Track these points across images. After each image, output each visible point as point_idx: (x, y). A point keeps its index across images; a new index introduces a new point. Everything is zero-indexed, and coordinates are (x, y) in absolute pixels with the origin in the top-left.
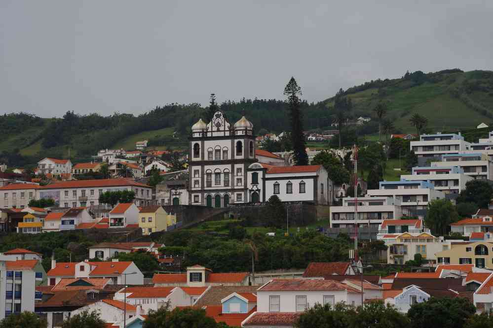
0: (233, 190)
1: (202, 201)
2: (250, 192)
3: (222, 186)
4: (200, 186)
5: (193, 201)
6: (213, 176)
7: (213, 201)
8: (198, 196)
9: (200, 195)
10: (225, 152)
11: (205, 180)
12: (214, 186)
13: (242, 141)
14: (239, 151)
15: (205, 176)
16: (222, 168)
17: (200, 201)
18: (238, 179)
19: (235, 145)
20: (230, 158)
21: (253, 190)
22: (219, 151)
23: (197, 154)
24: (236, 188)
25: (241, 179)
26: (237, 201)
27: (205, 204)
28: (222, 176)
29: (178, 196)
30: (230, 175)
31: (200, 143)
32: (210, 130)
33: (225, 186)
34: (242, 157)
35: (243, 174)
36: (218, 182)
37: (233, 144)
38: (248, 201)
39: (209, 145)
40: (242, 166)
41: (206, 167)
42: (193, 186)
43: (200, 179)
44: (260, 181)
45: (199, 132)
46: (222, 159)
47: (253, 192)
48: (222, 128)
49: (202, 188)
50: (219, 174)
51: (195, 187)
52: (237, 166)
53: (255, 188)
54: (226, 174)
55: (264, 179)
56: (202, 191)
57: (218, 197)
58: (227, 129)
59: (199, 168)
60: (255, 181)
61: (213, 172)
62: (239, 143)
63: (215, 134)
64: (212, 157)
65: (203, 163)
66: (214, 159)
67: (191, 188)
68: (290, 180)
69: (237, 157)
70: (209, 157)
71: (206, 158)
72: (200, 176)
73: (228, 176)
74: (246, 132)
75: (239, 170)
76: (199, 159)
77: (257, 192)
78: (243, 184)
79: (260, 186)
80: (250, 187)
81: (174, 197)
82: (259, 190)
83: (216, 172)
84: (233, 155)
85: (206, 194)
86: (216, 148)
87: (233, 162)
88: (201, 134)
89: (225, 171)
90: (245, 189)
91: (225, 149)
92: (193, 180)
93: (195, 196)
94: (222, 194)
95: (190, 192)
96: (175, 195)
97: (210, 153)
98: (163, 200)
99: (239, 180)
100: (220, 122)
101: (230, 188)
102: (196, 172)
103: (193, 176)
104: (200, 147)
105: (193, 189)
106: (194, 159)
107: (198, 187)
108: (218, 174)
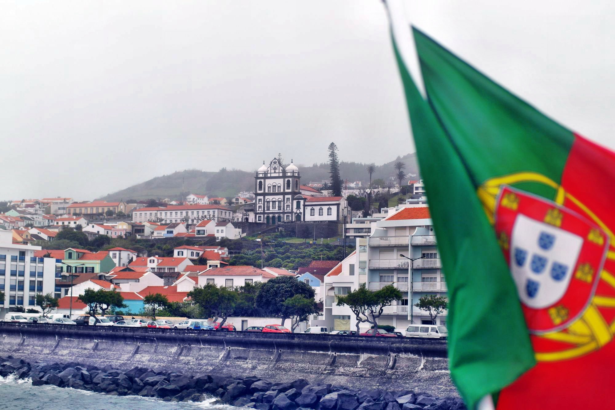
0: (284, 213)
1: (264, 220)
2: (295, 214)
3: (276, 210)
4: (262, 210)
5: (257, 220)
6: (271, 203)
7: (271, 221)
8: (261, 217)
10: (279, 187)
11: (266, 206)
12: (271, 210)
13: (291, 179)
14: (288, 187)
15: (266, 203)
16: (277, 198)
17: (262, 220)
18: (287, 205)
19: (286, 182)
20: (282, 191)
22: (275, 186)
23: (260, 188)
24: (286, 211)
25: (289, 205)
26: (286, 220)
27: (265, 222)
28: (277, 203)
29: (247, 217)
30: (282, 202)
31: (262, 180)
32: (269, 172)
33: (278, 210)
34: (290, 191)
35: (291, 202)
36: (274, 207)
37: (284, 181)
38: (294, 220)
39: (269, 182)
40: (290, 196)
41: (267, 197)
42: (258, 210)
43: (262, 205)
44: (302, 207)
45: (263, 174)
46: (277, 192)
47: (296, 214)
48: (277, 171)
50: (275, 202)
52: (286, 196)
53: (298, 212)
54: (280, 202)
55: (305, 206)
56: (264, 213)
57: (274, 217)
58: (281, 171)
59: (262, 197)
60: (298, 207)
61: (271, 201)
62: (289, 181)
63: (273, 175)
64: (271, 191)
65: (264, 194)
67: (256, 211)
68: (322, 207)
69: (287, 191)
70: (268, 191)
72: (262, 203)
74: (293, 174)
75: (288, 199)
76: (262, 192)
77: (300, 214)
78: (290, 209)
79: (302, 210)
80: (295, 210)
81: (245, 217)
83: (273, 200)
84: (284, 189)
85: (266, 215)
86: (273, 184)
87: (284, 194)
89: (279, 200)
90: (292, 212)
91: (279, 185)
92: (258, 205)
93: (259, 217)
94: (277, 215)
95: (256, 214)
96: (246, 215)
97: (269, 187)
98: (238, 219)
100: (277, 167)
101: (281, 211)
102: (260, 200)
103: (258, 203)
104: (263, 183)
105: (258, 212)
106: (259, 192)
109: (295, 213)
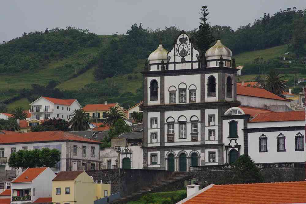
0: (203, 147)
1: (162, 163)
2: (227, 149)
3: (188, 141)
4: (159, 141)
5: (149, 162)
6: (177, 126)
7: (177, 163)
8: (156, 155)
9: (159, 153)
10: (193, 92)
11: (166, 132)
12: (178, 142)
13: (216, 75)
14: (212, 90)
15: (166, 126)
16: (188, 114)
17: (159, 162)
18: (210, 131)
19: (206, 82)
20: (198, 100)
21: (230, 147)
22: (184, 90)
23: (154, 95)
24: (207, 143)
25: (214, 131)
26: (210, 162)
27: (166, 167)
28: (189, 126)
29: (129, 156)
30: (199, 125)
31: (158, 79)
32: (172, 60)
33: (193, 140)
34: (215, 99)
35: (217, 124)
36: (182, 135)
37: (203, 80)
38: (225, 162)
39: (171, 82)
40: (215, 112)
41: (167, 114)
42: (149, 141)
43: (159, 131)
44: (240, 133)
45: (158, 64)
46: (188, 102)
47: (230, 149)
48: (188, 58)
49: (161, 143)
50: (184, 123)
51: (151, 142)
52: (208, 112)
53: (233, 144)
54: (194, 123)
55: (246, 131)
56: (162, 148)
57: (182, 157)
58: (195, 59)
59: (157, 115)
60: (233, 134)
61: (176, 121)
62: (212, 79)
63: (179, 67)
64: (175, 100)
65: (162, 108)
66: (177, 102)
67: (147, 143)
68: (283, 132)
69: (208, 99)
70: (171, 100)
71: (167, 101)
72: (159, 127)
73: (197, 127)
74: (221, 63)
75: (212, 117)
76: (157, 102)
77: (237, 149)
78: (217, 138)
79: (240, 141)
80: (226, 141)
81: (124, 156)
82: (239, 147)
83: (180, 120)
84: (203, 97)
85: (166, 153)
86: (181, 87)
87: (203, 106)
88: (160, 66)
89: (193, 119)
90: (220, 145)
91: (192, 88)
92: (149, 132)
93: (152, 155)
94: (189, 152)
95: (146, 149)
96: (126, 153)
97: (172, 93)
98: (109, 162)
99: (212, 132)
100: (186, 49)
101: (198, 143)
102: (154, 120)
103: (149, 127)
104: (159, 85)
105: (150, 145)
106: (150, 103)
107: (156, 143)
108: (182, 124)
109: (227, 147)
